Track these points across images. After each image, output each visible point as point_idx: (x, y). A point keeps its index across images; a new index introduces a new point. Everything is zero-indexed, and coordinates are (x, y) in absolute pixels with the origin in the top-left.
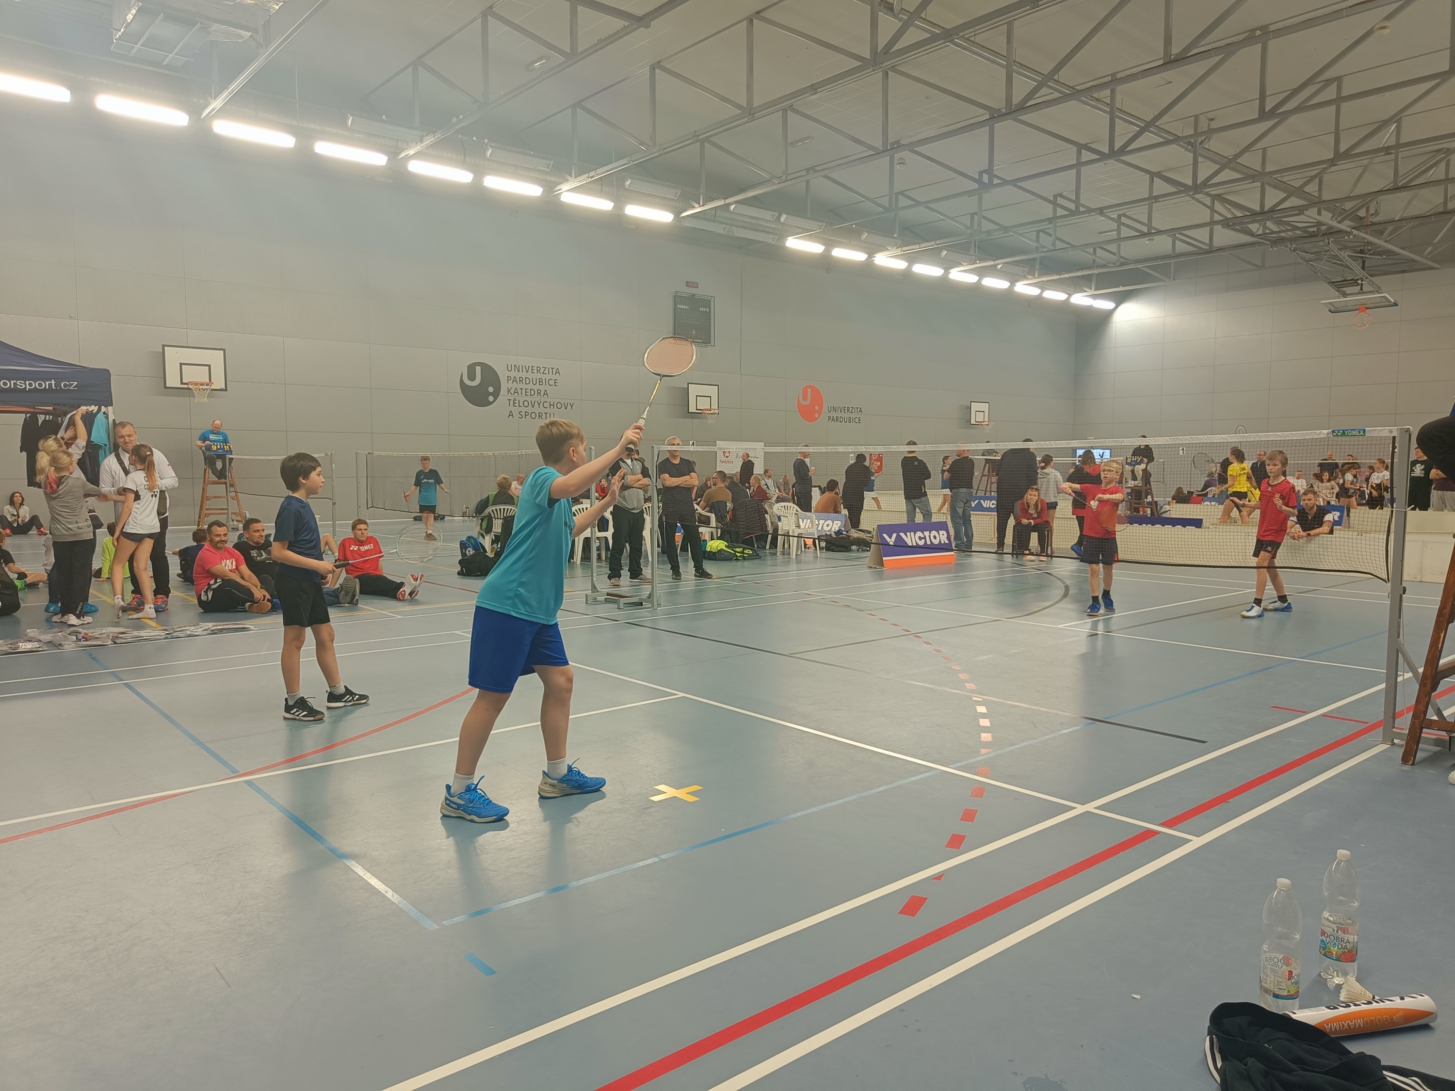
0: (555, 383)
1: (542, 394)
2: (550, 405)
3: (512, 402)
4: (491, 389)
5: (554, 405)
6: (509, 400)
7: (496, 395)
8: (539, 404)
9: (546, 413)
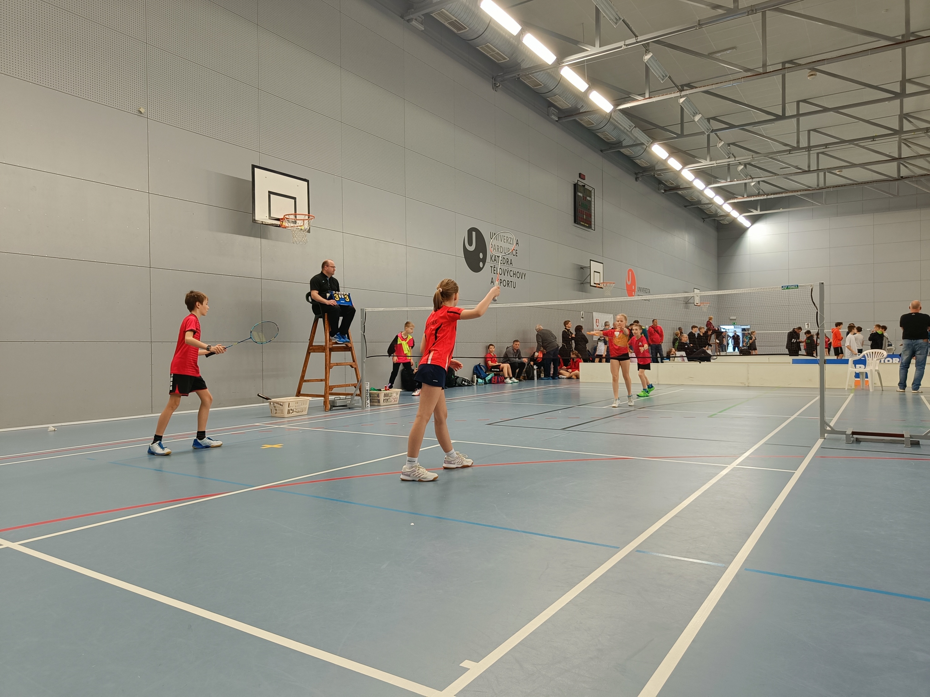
0: (516, 253)
1: (509, 263)
2: (514, 274)
3: (493, 268)
4: (481, 256)
5: (515, 274)
6: (492, 267)
7: (484, 260)
8: (508, 273)
9: (511, 282)
